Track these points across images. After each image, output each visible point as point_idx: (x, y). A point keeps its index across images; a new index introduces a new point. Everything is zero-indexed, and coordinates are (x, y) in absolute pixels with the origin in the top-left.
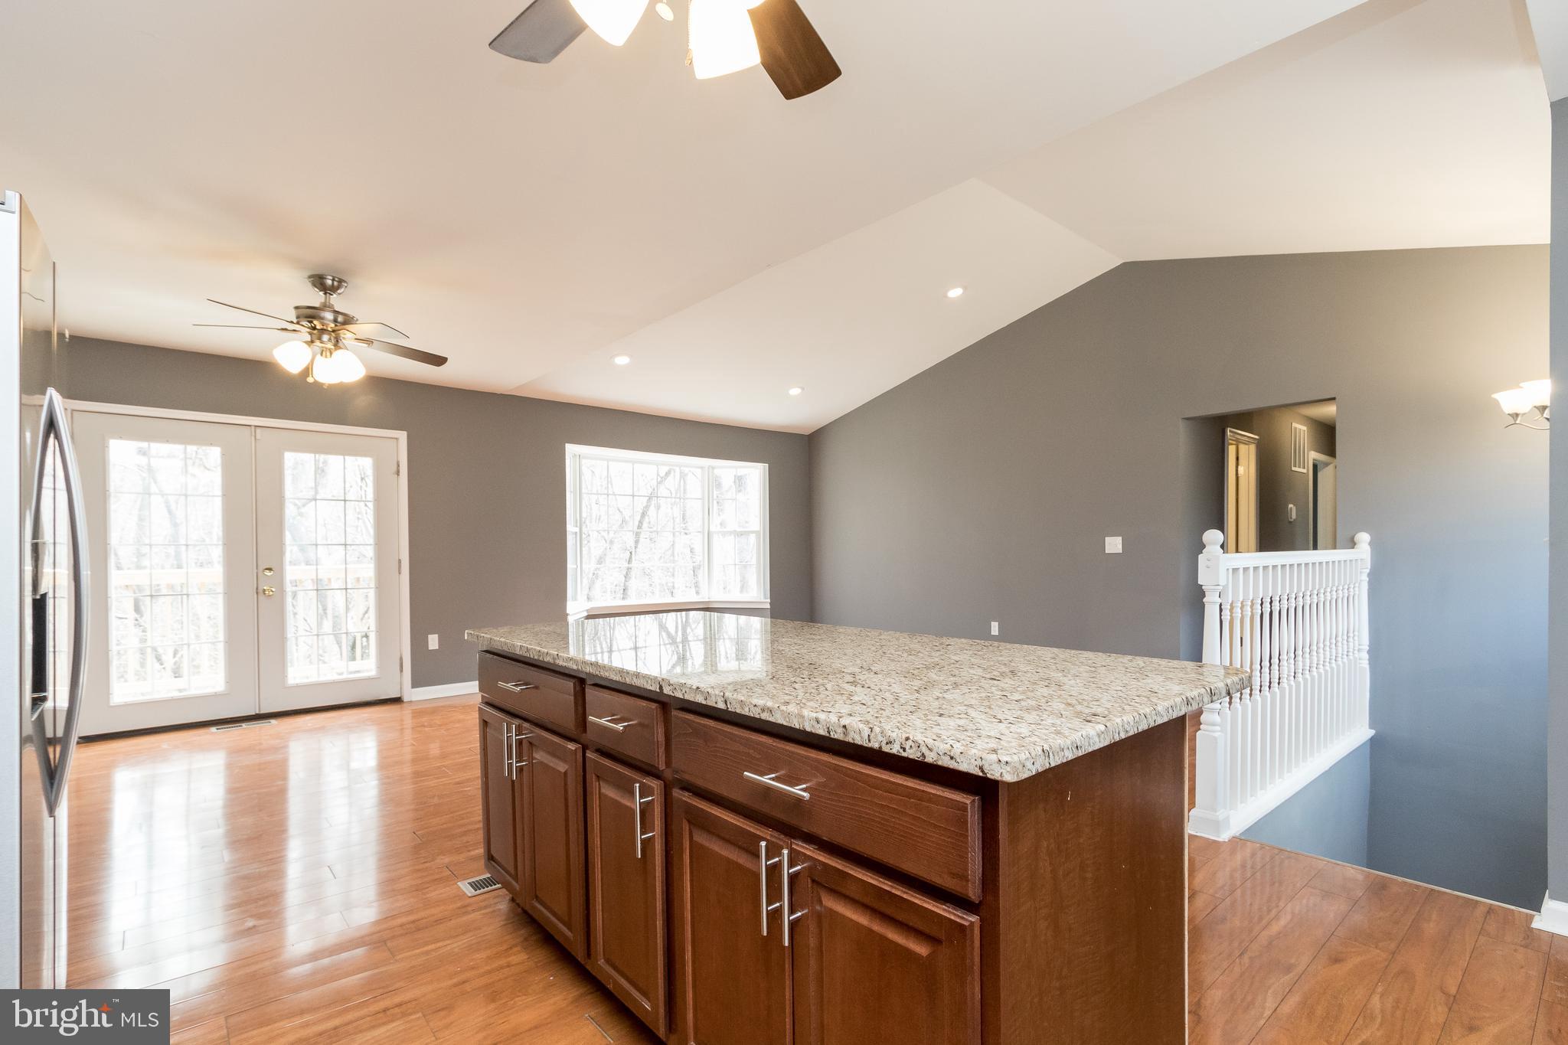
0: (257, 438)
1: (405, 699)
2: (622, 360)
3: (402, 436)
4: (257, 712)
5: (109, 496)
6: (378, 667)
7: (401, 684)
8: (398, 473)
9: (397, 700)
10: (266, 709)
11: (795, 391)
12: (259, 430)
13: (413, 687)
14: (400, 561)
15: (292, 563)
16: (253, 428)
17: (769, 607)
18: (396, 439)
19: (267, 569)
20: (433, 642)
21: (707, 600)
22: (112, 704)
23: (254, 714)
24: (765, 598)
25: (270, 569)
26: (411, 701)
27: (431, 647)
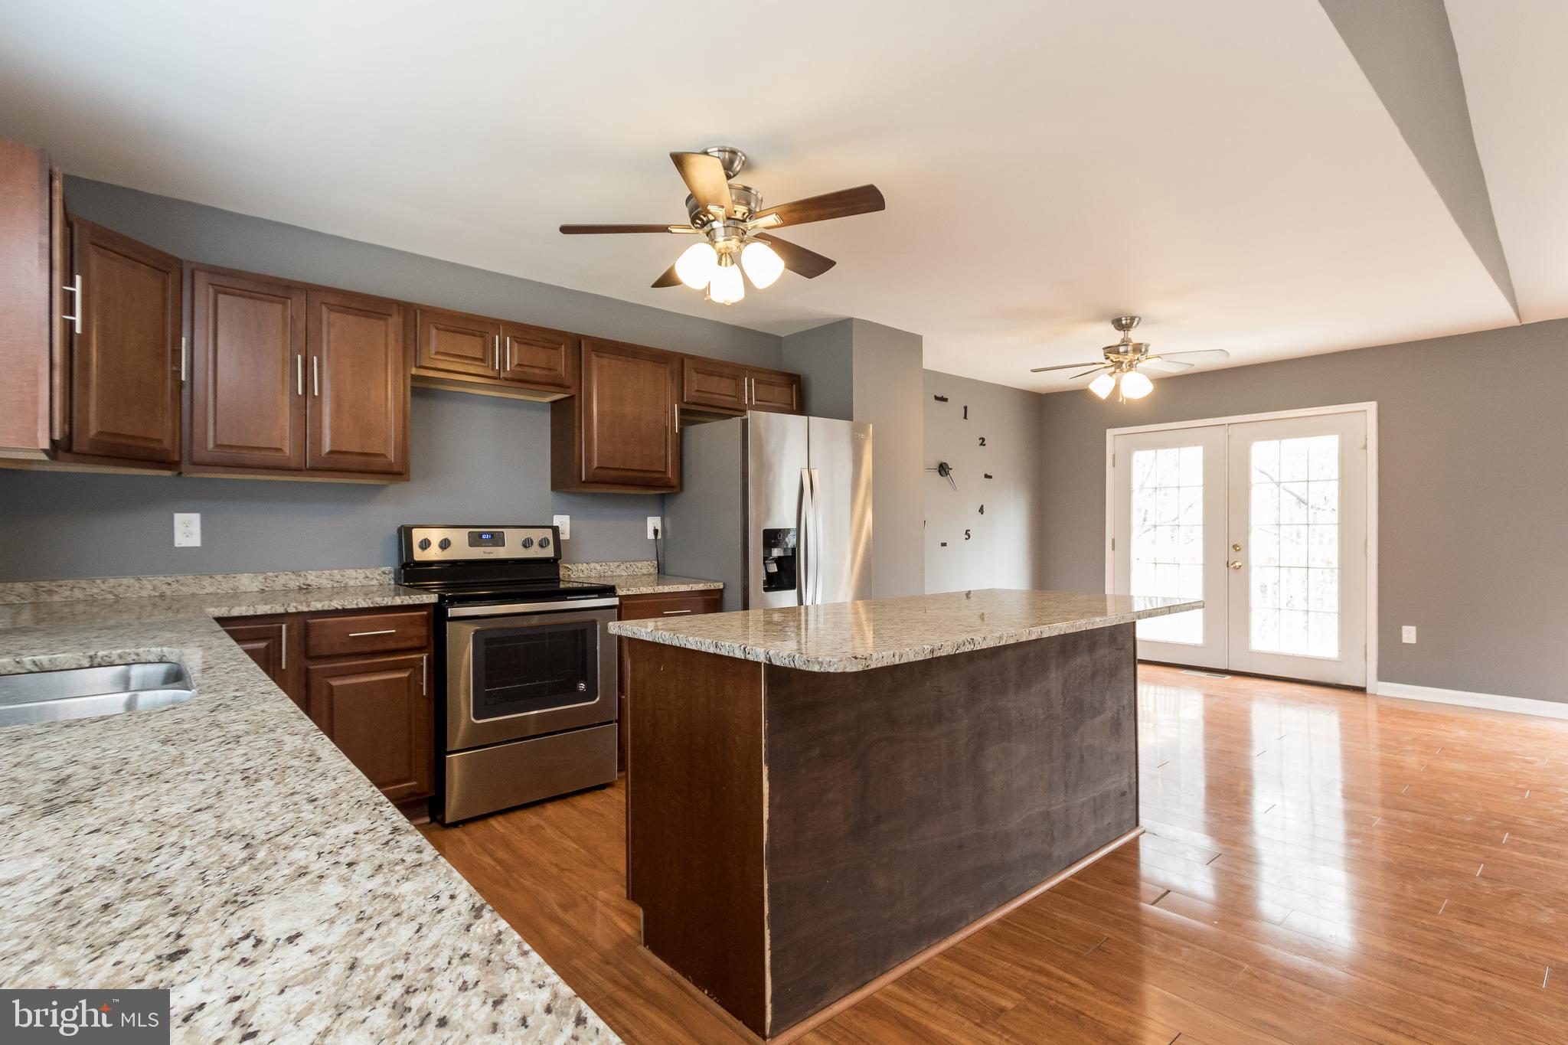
0: (1230, 434)
1: (1369, 691)
3: (1371, 406)
4: (1227, 668)
6: (1339, 651)
7: (1365, 672)
8: (1365, 447)
9: (1361, 690)
12: (1231, 427)
13: (1378, 680)
16: (1227, 425)
18: (1364, 411)
19: (1234, 546)
20: (1409, 634)
25: (1237, 547)
26: (1375, 695)
27: (1405, 640)
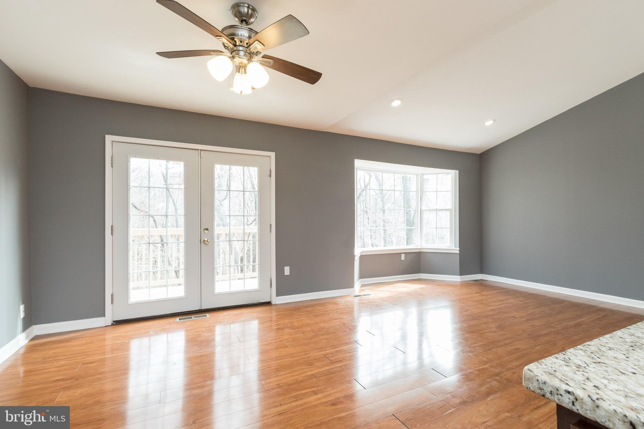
0: (201, 156)
1: (273, 303)
2: (396, 103)
3: (273, 154)
4: (200, 308)
5: (130, 188)
6: (259, 285)
7: (271, 294)
8: (270, 176)
9: (268, 303)
10: (204, 307)
11: (489, 123)
12: (202, 152)
13: (276, 297)
14: (271, 225)
15: (218, 225)
16: (200, 150)
17: (459, 253)
18: (270, 157)
19: (205, 229)
20: (287, 271)
21: (419, 247)
22: (129, 303)
23: (198, 309)
24: (455, 247)
25: (207, 229)
26: (277, 305)
27: (286, 274)
